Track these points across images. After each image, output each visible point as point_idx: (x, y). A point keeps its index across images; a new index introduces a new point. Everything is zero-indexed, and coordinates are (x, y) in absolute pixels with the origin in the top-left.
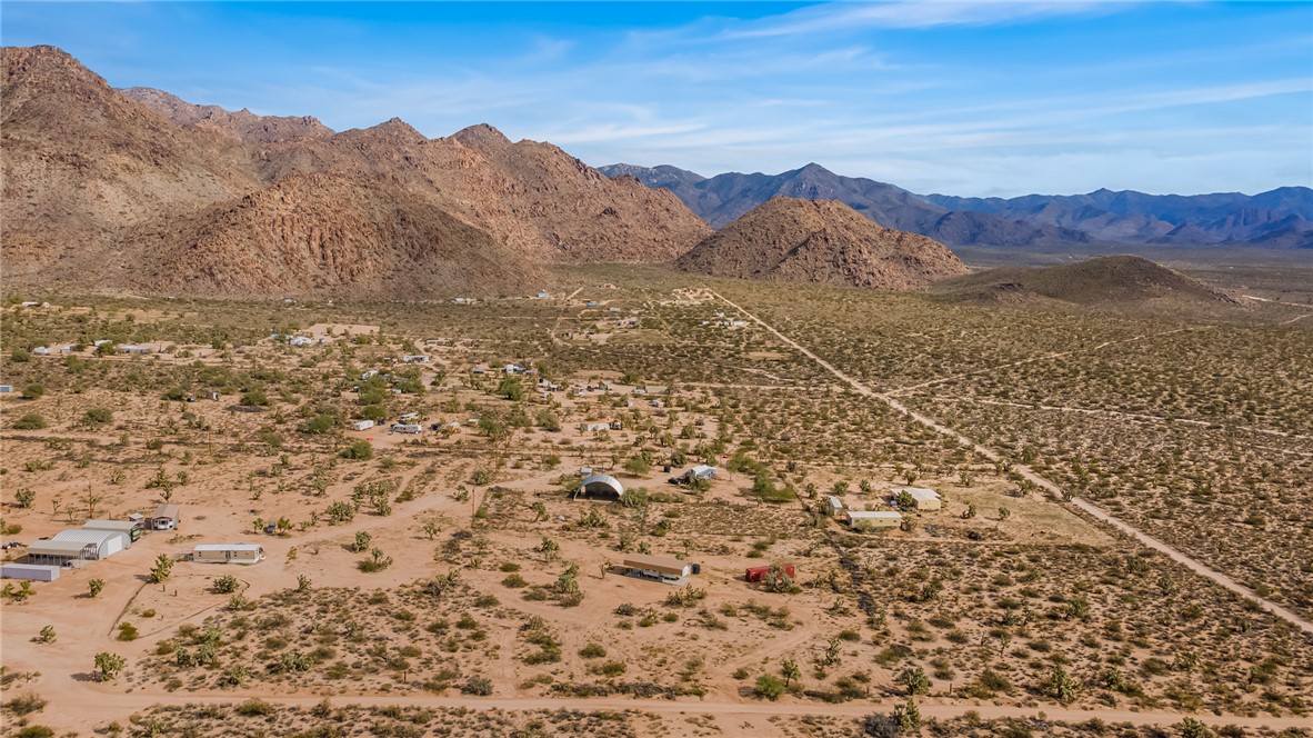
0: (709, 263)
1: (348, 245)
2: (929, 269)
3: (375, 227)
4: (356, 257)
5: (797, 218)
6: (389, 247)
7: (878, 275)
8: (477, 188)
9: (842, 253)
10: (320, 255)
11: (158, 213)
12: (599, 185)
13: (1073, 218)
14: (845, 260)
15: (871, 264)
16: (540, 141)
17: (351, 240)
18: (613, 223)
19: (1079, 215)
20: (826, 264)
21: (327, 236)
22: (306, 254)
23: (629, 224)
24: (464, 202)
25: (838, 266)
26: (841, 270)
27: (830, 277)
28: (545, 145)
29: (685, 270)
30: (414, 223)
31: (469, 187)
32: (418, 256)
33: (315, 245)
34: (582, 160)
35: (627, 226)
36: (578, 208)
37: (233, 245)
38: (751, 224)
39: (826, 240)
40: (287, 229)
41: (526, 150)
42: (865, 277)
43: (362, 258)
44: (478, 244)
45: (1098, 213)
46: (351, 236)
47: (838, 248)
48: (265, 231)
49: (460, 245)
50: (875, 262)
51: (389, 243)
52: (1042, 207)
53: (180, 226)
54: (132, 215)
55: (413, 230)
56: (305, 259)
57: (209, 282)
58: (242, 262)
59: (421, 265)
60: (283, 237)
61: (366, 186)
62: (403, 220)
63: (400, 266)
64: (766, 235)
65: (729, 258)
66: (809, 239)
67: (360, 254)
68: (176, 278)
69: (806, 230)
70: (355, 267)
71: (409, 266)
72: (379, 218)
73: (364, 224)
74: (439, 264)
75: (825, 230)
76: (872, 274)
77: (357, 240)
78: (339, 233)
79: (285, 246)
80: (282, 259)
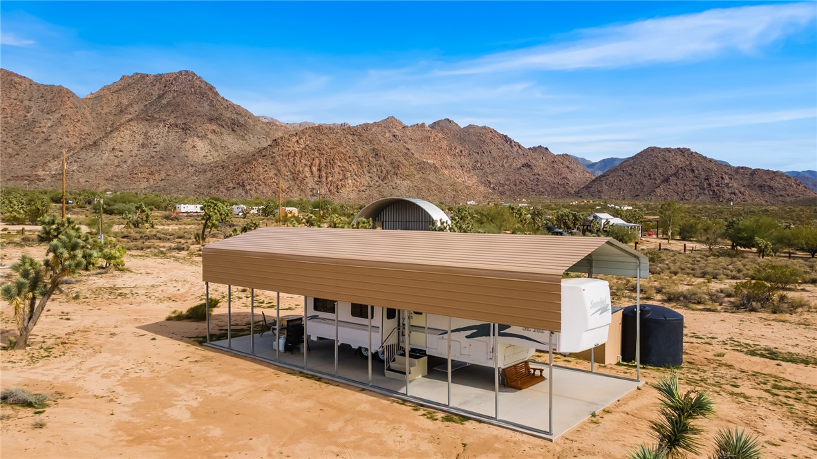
0: (599, 191)
1: (337, 169)
2: (782, 193)
3: (357, 159)
4: (341, 177)
5: (667, 159)
6: (366, 172)
7: (740, 195)
8: (437, 152)
9: (707, 179)
10: (317, 175)
11: (226, 156)
12: (520, 151)
14: (710, 185)
15: (732, 186)
17: (339, 166)
18: (529, 172)
20: (694, 188)
21: (323, 163)
22: (308, 175)
23: (540, 173)
25: (704, 189)
26: (706, 192)
27: (697, 197)
28: (484, 128)
29: (581, 197)
30: (384, 156)
31: (432, 152)
32: (385, 177)
33: (315, 169)
34: (509, 136)
35: (538, 175)
36: (504, 164)
37: (261, 169)
38: (631, 165)
39: (693, 171)
40: (297, 159)
41: (471, 130)
42: (728, 196)
43: (345, 178)
44: (428, 173)
46: (339, 164)
47: (703, 175)
48: (283, 160)
49: (415, 173)
50: (735, 185)
51: (365, 170)
53: (235, 161)
54: (210, 157)
55: (383, 161)
56: (307, 177)
57: (241, 191)
58: (264, 179)
59: (386, 183)
60: (294, 164)
61: (354, 134)
62: (377, 155)
63: (372, 184)
64: (643, 170)
65: (615, 187)
66: (678, 171)
67: (344, 175)
68: (221, 189)
69: (675, 166)
70: (340, 183)
71: (377, 184)
72: (360, 153)
73: (349, 157)
74: (398, 182)
75: (691, 164)
76: (734, 194)
77: (343, 167)
78: (332, 162)
79: (294, 170)
80: (291, 177)
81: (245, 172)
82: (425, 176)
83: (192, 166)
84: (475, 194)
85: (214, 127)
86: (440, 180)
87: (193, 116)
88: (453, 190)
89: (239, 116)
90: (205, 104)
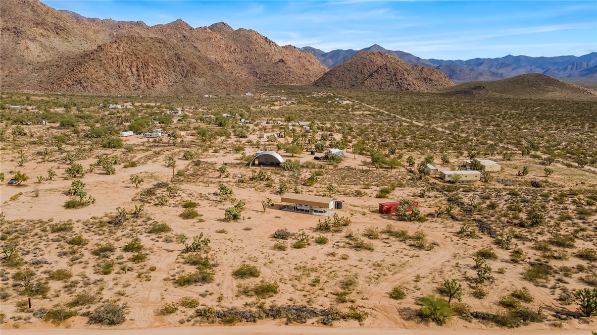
0: (329, 82)
1: (150, 70)
2: (436, 83)
3: (165, 62)
4: (154, 76)
5: (372, 60)
6: (172, 71)
7: (413, 85)
8: (218, 50)
9: (395, 75)
10: (136, 75)
11: (57, 56)
12: (276, 49)
13: (496, 68)
14: (396, 79)
15: (409, 80)
16: (248, 29)
17: (152, 67)
18: (283, 66)
19: (498, 67)
20: (387, 81)
21: (140, 65)
22: (130, 74)
23: (291, 66)
24: (212, 57)
25: (393, 82)
26: (394, 83)
27: (389, 87)
28: (250, 31)
29: (318, 86)
30: (184, 60)
31: (214, 50)
32: (186, 75)
33: (134, 70)
34: (268, 38)
35: (290, 68)
36: (267, 60)
37: (92, 70)
38: (350, 64)
39: (387, 69)
40: (120, 62)
41: (241, 33)
42: (406, 86)
43: (157, 76)
44: (216, 71)
45: (508, 65)
46: (152, 66)
47: (393, 73)
48: (108, 63)
49: (207, 71)
50: (411, 79)
51: (171, 70)
52: (481, 64)
53: (67, 61)
54: (43, 57)
55: (184, 63)
56: (129, 76)
57: (79, 87)
58: (96, 77)
59: (187, 80)
60: (117, 66)
61: (160, 42)
62: (178, 58)
63: (177, 80)
64: (357, 68)
65: (340, 79)
66: (378, 69)
67: (157, 74)
68: (62, 85)
69: (377, 65)
70: (154, 80)
71: (181, 80)
72: (166, 57)
73: (159, 60)
74: (196, 79)
75: (386, 64)
76: (410, 85)
77: (155, 68)
78: (146, 64)
79: (118, 70)
80: (117, 76)
81: (80, 72)
82: (214, 74)
83: (29, 64)
84: (250, 87)
85: (41, 31)
86: (225, 77)
87: (20, 20)
88: (235, 84)
89: (58, 20)
90: (28, 10)
